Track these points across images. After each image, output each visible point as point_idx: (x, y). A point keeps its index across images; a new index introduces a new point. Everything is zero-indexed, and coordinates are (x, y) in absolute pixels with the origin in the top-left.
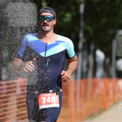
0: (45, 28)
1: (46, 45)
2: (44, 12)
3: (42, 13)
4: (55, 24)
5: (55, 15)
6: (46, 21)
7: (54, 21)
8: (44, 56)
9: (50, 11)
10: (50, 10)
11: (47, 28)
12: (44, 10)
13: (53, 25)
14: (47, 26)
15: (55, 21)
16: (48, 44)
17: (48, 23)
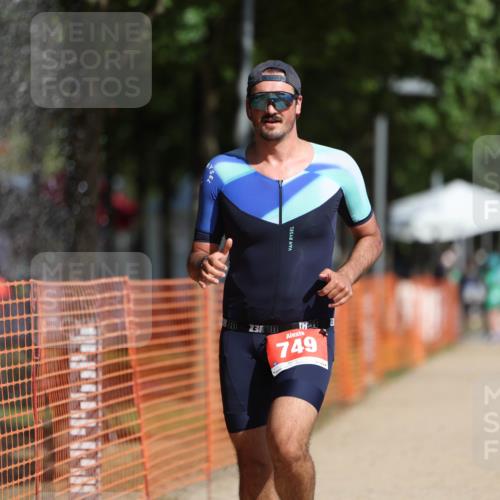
0: (272, 129)
1: (280, 188)
2: (265, 79)
3: (259, 82)
4: (298, 111)
5: (299, 85)
6: (272, 110)
7: (297, 103)
8: (277, 222)
9: (283, 74)
10: (284, 72)
11: (278, 129)
12: (266, 74)
13: (293, 117)
14: (276, 122)
15: (300, 102)
16: (284, 183)
17: (279, 116)
